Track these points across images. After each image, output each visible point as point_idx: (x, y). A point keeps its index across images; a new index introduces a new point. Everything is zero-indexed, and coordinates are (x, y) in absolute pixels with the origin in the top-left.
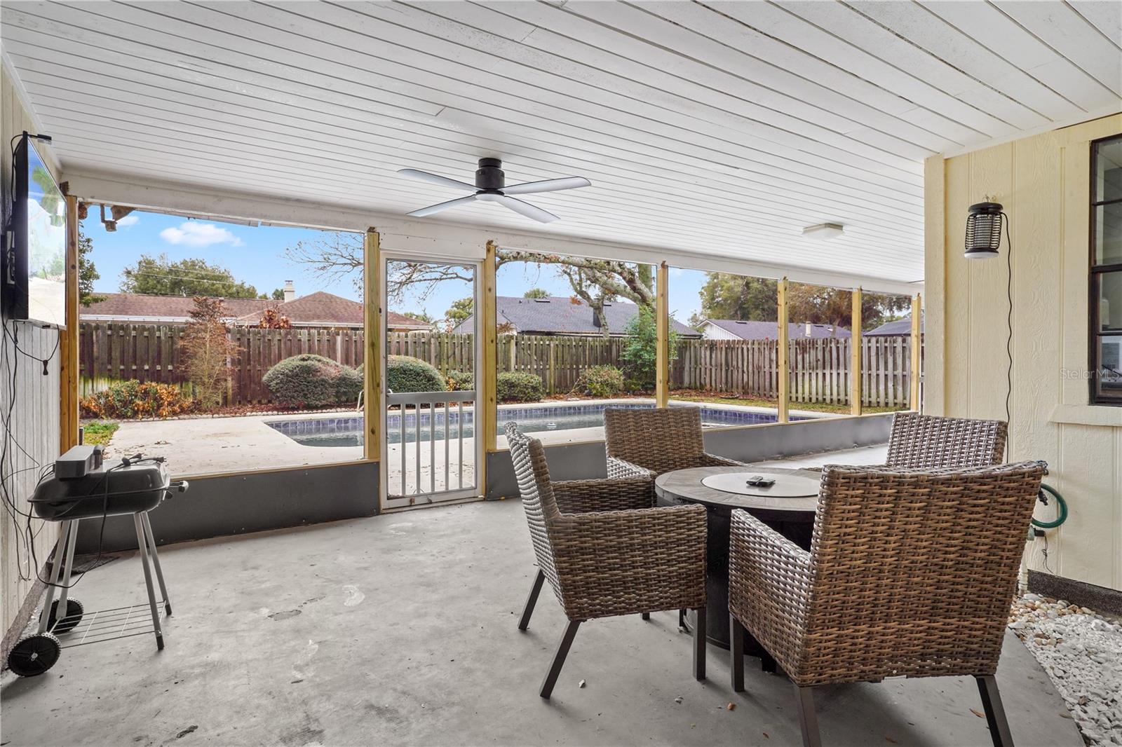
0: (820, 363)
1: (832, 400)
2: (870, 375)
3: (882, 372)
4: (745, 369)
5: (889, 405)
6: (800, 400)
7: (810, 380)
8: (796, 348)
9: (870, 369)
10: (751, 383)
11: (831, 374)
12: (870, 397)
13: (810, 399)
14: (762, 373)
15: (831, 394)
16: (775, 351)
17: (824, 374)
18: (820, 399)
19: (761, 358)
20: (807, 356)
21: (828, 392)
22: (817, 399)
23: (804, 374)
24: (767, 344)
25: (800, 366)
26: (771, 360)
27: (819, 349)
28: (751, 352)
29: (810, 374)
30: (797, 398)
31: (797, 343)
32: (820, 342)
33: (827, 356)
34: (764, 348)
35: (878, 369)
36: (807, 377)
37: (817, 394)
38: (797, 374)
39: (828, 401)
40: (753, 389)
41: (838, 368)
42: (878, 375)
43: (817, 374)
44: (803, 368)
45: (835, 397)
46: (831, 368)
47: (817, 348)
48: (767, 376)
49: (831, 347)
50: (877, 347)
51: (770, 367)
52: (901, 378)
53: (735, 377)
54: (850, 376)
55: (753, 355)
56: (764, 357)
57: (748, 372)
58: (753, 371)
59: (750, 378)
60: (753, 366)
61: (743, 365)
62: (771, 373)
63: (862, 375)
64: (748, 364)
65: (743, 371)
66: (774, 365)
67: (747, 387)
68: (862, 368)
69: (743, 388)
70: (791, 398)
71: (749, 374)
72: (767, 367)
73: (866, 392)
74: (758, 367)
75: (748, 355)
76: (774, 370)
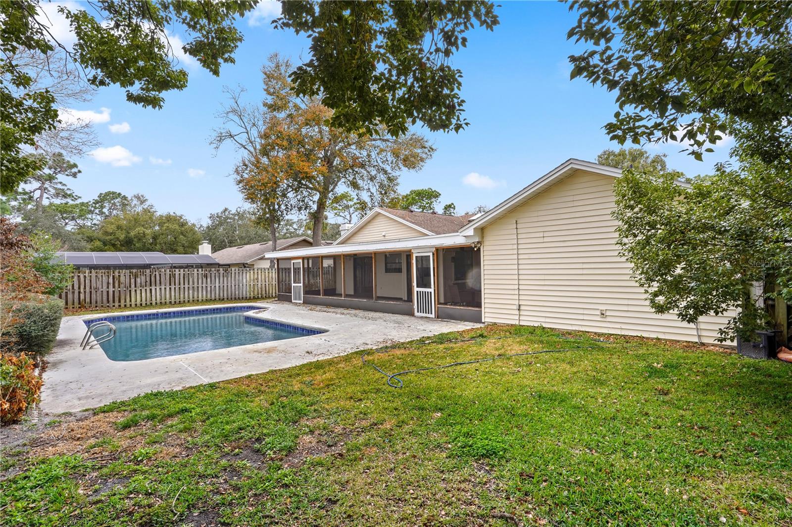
0: (148, 283)
1: (156, 303)
2: (180, 288)
3: (186, 286)
4: (82, 290)
5: (190, 301)
6: (133, 305)
7: (141, 293)
9: (180, 285)
10: (88, 300)
11: (156, 289)
13: (141, 305)
14: (99, 293)
15: (156, 300)
16: (112, 277)
17: (151, 290)
18: (148, 303)
19: (99, 283)
20: (138, 280)
21: (154, 299)
22: (146, 304)
23: (136, 290)
25: (133, 286)
26: (108, 283)
27: (147, 275)
29: (141, 290)
30: (131, 305)
31: (131, 272)
32: (148, 273)
33: (153, 279)
34: (102, 276)
35: (184, 284)
36: (138, 292)
37: (146, 301)
38: (130, 291)
39: (154, 303)
40: (91, 303)
41: (160, 285)
43: (146, 290)
44: (135, 286)
45: (158, 301)
46: (156, 286)
48: (105, 294)
49: (155, 274)
51: (108, 287)
54: (168, 289)
55: (91, 281)
56: (102, 282)
57: (85, 292)
58: (91, 292)
59: (87, 296)
60: (91, 288)
61: (79, 288)
62: (108, 292)
63: (175, 288)
64: (85, 286)
65: (79, 293)
66: (111, 286)
67: (84, 303)
68: (175, 285)
69: (79, 303)
70: (125, 306)
71: (87, 294)
72: (105, 287)
73: (177, 297)
74: (96, 288)
75: (85, 281)
76: (111, 289)
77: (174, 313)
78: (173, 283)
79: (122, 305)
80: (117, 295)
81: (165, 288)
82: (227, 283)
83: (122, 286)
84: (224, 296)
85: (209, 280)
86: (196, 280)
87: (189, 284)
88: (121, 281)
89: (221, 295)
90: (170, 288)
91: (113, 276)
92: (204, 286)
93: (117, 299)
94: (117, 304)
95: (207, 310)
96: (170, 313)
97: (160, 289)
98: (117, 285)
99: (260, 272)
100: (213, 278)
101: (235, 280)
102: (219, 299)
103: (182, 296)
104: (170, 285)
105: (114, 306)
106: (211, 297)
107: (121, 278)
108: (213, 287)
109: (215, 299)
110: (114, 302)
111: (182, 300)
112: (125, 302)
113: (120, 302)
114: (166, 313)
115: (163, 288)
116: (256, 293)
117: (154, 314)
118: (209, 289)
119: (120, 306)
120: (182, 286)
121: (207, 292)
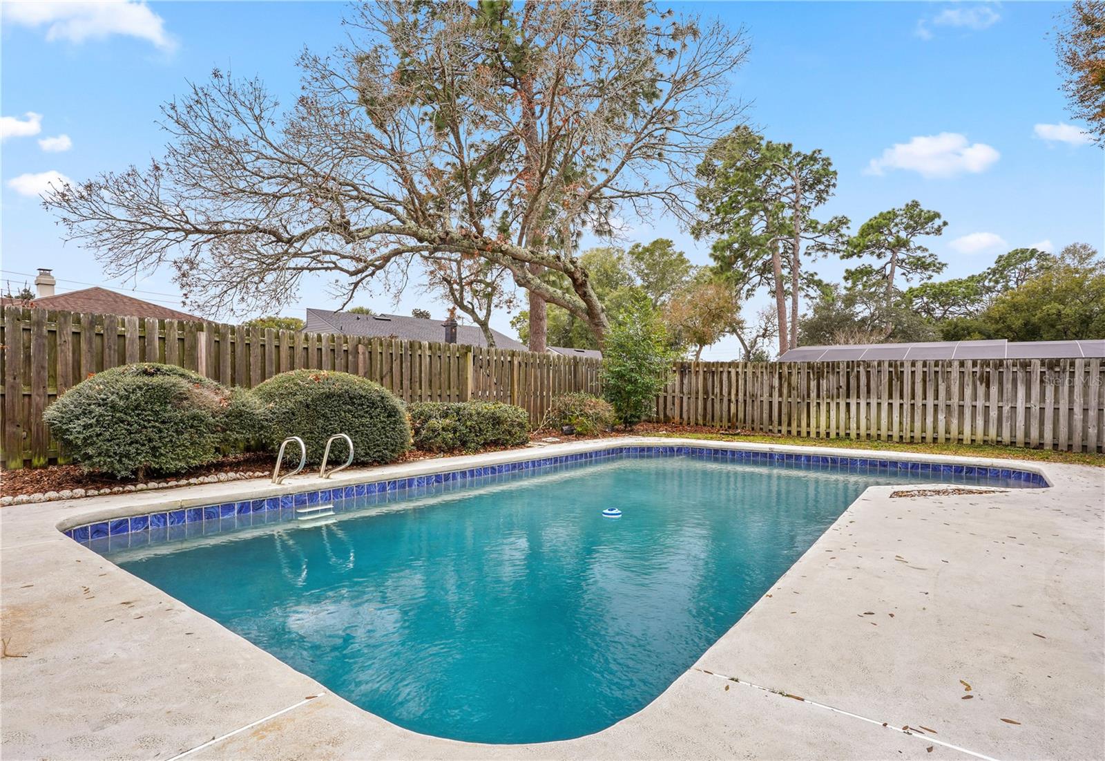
0: (843, 391)
1: (858, 435)
2: (913, 405)
3: (930, 402)
4: (733, 398)
5: (939, 441)
6: (813, 435)
7: (828, 411)
8: (808, 373)
9: (913, 398)
10: (741, 415)
11: (858, 404)
12: (912, 431)
13: (828, 434)
14: (757, 403)
15: (858, 428)
16: (777, 376)
17: (848, 405)
18: (842, 433)
19: (758, 385)
20: (824, 383)
21: (853, 425)
22: (838, 434)
23: (818, 404)
24: (766, 368)
25: (813, 395)
26: (772, 387)
27: (841, 374)
28: (741, 377)
29: (828, 404)
30: (808, 433)
31: (810, 366)
32: (843, 369)
33: (853, 382)
34: (762, 373)
35: (925, 398)
36: (823, 408)
37: (838, 428)
38: (808, 404)
39: (853, 434)
40: (745, 422)
41: (869, 397)
42: (924, 405)
43: (838, 404)
44: (818, 396)
45: (863, 432)
46: (858, 397)
47: (838, 373)
48: (766, 406)
49: (858, 372)
50: (924, 372)
51: (771, 395)
52: (957, 408)
53: (717, 406)
54: (885, 406)
55: (746, 381)
56: (762, 383)
57: (737, 401)
58: (745, 401)
59: (739, 409)
60: (745, 395)
61: (729, 394)
62: (771, 403)
63: (901, 405)
64: (737, 391)
65: (730, 401)
66: (776, 394)
67: (735, 420)
68: (902, 397)
69: (729, 421)
70: (799, 433)
71: (739, 404)
72: (766, 395)
73: (907, 425)
74: (753, 395)
75: (737, 381)
76: (776, 399)
77: (808, 457)
78: (896, 394)
79: (794, 432)
80: (784, 410)
81: (879, 404)
82: (1057, 401)
83: (794, 393)
84: (1041, 436)
85: (994, 390)
86: (955, 389)
87: (937, 398)
88: (793, 385)
89: (1034, 433)
90: (890, 405)
91: (780, 373)
92: (980, 404)
93: (785, 418)
94: (784, 429)
95: (894, 463)
96: (798, 457)
97: (868, 404)
98: (785, 391)
100: (1008, 386)
101: (1086, 394)
102: (1027, 444)
103: (918, 425)
104: (890, 396)
105: (780, 431)
106: (999, 434)
107: (793, 378)
108: (1006, 409)
109: (1013, 443)
110: (780, 423)
112: (799, 426)
113: (789, 424)
114: (789, 456)
115: (874, 402)
117: (764, 454)
118: (994, 414)
119: (789, 432)
120: (919, 401)
121: (986, 422)
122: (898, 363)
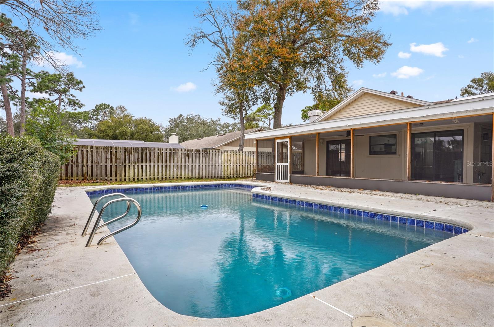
0: (140, 160)
1: (146, 178)
2: (166, 165)
3: (172, 164)
4: (85, 164)
5: (175, 178)
6: (127, 180)
7: (134, 169)
8: (125, 152)
9: (166, 163)
10: (90, 173)
11: (146, 165)
12: (166, 175)
13: (134, 179)
14: (99, 167)
15: (146, 176)
16: (109, 153)
17: (142, 166)
18: (140, 178)
19: (99, 158)
20: (132, 157)
21: (144, 174)
22: (138, 179)
23: (129, 166)
24: (104, 149)
25: (127, 162)
26: (107, 158)
27: (139, 153)
28: (90, 153)
29: (134, 166)
30: (125, 179)
31: (126, 149)
32: (140, 150)
34: (102, 151)
35: (170, 163)
36: (132, 167)
37: (138, 176)
38: (125, 166)
39: (144, 179)
40: (92, 176)
41: (150, 162)
42: (170, 165)
43: (138, 166)
44: (129, 162)
45: (148, 177)
46: (146, 163)
47: (138, 152)
48: (104, 168)
49: (146, 152)
50: (170, 153)
51: (106, 162)
52: (180, 166)
53: (75, 169)
54: (156, 166)
55: (92, 155)
56: (102, 157)
57: (87, 166)
58: (92, 166)
59: (89, 169)
60: (92, 162)
61: (83, 162)
62: (106, 166)
63: (162, 165)
64: (87, 160)
65: (83, 166)
66: (109, 161)
67: (86, 175)
68: (162, 163)
69: (83, 176)
70: (121, 180)
71: (89, 167)
72: (104, 162)
73: (164, 173)
74: (97, 163)
75: (87, 155)
76: (109, 164)
78: (160, 161)
79: (118, 180)
80: (114, 169)
81: (154, 165)
82: (206, 163)
83: (118, 161)
84: (202, 175)
85: (191, 159)
86: (180, 159)
87: (174, 163)
88: (118, 157)
89: (201, 174)
90: (158, 165)
91: (111, 152)
92: (187, 164)
93: (113, 173)
94: (113, 178)
96: (165, 188)
97: (150, 165)
98: (114, 160)
99: (232, 154)
100: (194, 158)
101: (212, 161)
102: (199, 177)
103: (168, 173)
104: (158, 162)
105: (111, 180)
106: (192, 175)
107: (117, 154)
108: (194, 166)
109: (196, 177)
110: (111, 176)
111: (168, 176)
112: (121, 176)
113: (116, 176)
114: (162, 188)
115: (152, 164)
116: (229, 173)
117: (151, 188)
118: (190, 168)
119: (116, 180)
120: (168, 164)
121: (188, 170)
122: (161, 149)
